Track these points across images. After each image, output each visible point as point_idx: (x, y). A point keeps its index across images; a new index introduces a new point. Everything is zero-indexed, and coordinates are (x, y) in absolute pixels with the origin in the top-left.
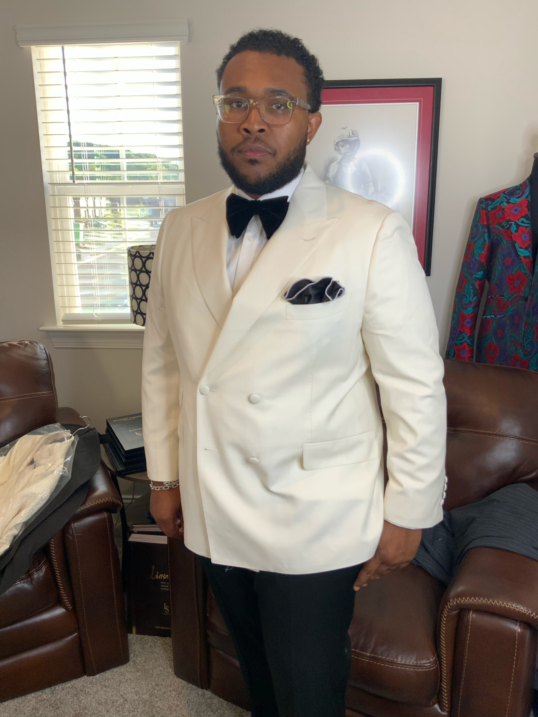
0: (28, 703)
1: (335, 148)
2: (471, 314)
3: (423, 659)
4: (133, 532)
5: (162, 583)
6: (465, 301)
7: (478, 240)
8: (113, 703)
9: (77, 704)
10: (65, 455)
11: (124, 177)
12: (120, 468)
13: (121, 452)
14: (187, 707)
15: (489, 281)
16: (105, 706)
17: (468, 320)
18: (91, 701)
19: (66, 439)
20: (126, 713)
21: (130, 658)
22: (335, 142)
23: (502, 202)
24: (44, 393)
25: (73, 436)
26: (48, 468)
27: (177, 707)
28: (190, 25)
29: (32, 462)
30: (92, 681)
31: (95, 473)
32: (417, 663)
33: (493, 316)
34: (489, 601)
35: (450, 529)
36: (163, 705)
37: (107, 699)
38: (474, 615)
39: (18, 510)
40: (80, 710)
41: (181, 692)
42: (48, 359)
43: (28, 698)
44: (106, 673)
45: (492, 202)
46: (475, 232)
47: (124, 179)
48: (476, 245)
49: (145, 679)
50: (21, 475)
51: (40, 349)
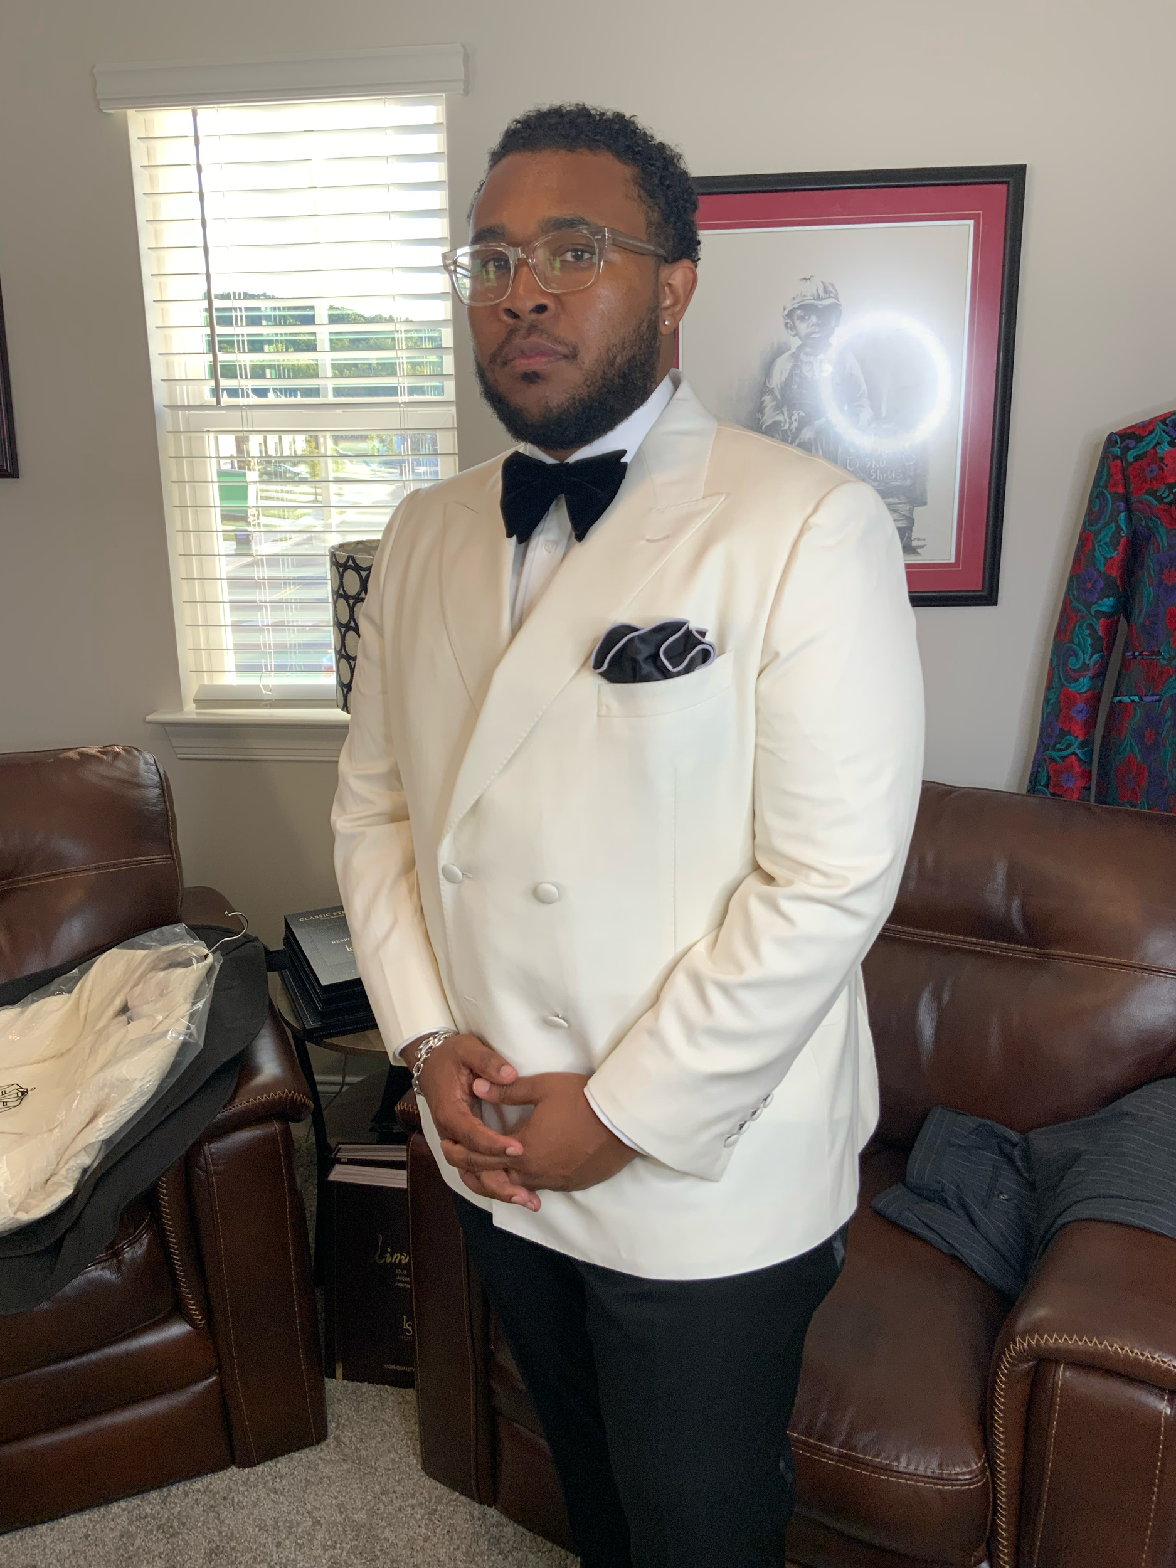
0: (112, 1523)
1: (786, 324)
2: (1086, 692)
3: (954, 1465)
4: (339, 1162)
5: (398, 1271)
6: (1074, 664)
7: (1104, 527)
8: (291, 1528)
9: (214, 1529)
10: (193, 995)
11: (326, 389)
12: (311, 1024)
13: (314, 988)
14: (447, 1542)
15: (1128, 618)
16: (274, 1535)
17: (1080, 706)
18: (244, 1522)
19: (194, 961)
20: (318, 1549)
21: (329, 1433)
22: (785, 309)
23: (1158, 443)
24: (154, 858)
25: (211, 955)
26: (155, 1024)
27: (425, 1541)
28: (467, 58)
29: (124, 1009)
30: (248, 1479)
31: (255, 1036)
32: (942, 1474)
33: (1136, 699)
34: (1101, 1343)
35: (1026, 1175)
36: (396, 1537)
37: (278, 1518)
38: (1068, 1374)
39: (92, 1114)
40: (221, 1541)
41: (435, 1510)
42: (164, 785)
43: (113, 1511)
44: (278, 1462)
45: (1137, 443)
46: (1097, 509)
47: (326, 396)
48: (1099, 539)
49: (360, 1478)
50: (102, 1036)
51: (146, 763)
